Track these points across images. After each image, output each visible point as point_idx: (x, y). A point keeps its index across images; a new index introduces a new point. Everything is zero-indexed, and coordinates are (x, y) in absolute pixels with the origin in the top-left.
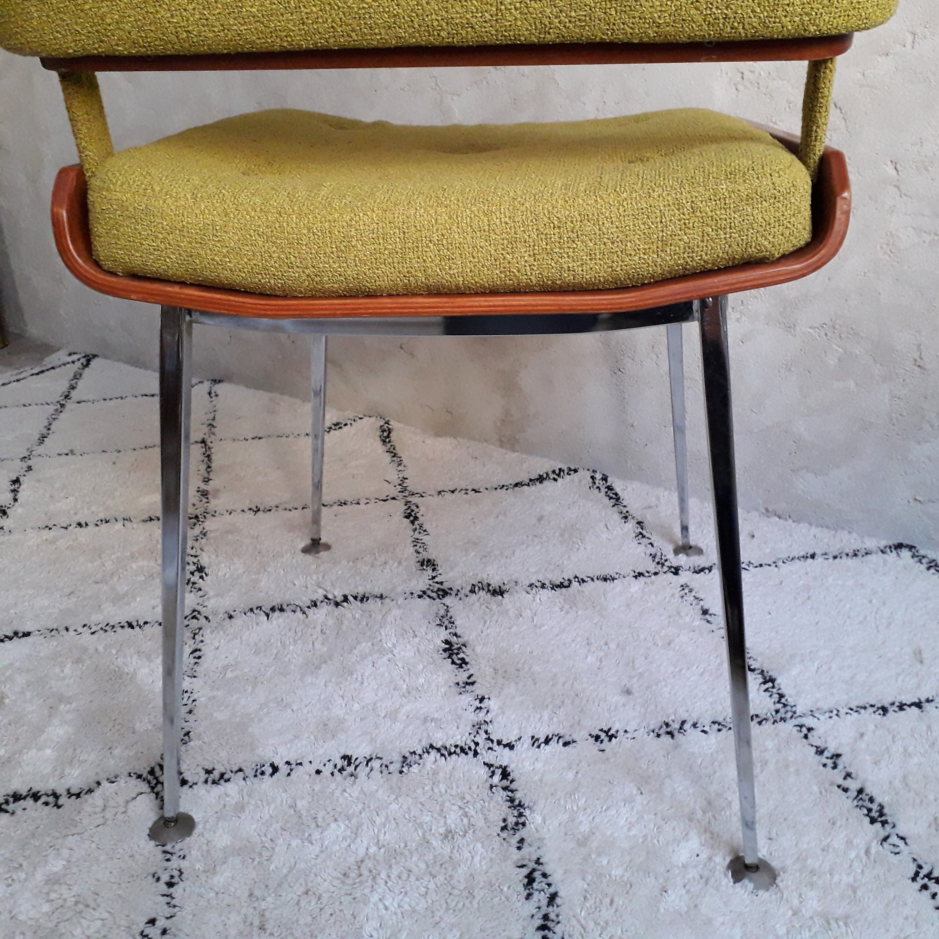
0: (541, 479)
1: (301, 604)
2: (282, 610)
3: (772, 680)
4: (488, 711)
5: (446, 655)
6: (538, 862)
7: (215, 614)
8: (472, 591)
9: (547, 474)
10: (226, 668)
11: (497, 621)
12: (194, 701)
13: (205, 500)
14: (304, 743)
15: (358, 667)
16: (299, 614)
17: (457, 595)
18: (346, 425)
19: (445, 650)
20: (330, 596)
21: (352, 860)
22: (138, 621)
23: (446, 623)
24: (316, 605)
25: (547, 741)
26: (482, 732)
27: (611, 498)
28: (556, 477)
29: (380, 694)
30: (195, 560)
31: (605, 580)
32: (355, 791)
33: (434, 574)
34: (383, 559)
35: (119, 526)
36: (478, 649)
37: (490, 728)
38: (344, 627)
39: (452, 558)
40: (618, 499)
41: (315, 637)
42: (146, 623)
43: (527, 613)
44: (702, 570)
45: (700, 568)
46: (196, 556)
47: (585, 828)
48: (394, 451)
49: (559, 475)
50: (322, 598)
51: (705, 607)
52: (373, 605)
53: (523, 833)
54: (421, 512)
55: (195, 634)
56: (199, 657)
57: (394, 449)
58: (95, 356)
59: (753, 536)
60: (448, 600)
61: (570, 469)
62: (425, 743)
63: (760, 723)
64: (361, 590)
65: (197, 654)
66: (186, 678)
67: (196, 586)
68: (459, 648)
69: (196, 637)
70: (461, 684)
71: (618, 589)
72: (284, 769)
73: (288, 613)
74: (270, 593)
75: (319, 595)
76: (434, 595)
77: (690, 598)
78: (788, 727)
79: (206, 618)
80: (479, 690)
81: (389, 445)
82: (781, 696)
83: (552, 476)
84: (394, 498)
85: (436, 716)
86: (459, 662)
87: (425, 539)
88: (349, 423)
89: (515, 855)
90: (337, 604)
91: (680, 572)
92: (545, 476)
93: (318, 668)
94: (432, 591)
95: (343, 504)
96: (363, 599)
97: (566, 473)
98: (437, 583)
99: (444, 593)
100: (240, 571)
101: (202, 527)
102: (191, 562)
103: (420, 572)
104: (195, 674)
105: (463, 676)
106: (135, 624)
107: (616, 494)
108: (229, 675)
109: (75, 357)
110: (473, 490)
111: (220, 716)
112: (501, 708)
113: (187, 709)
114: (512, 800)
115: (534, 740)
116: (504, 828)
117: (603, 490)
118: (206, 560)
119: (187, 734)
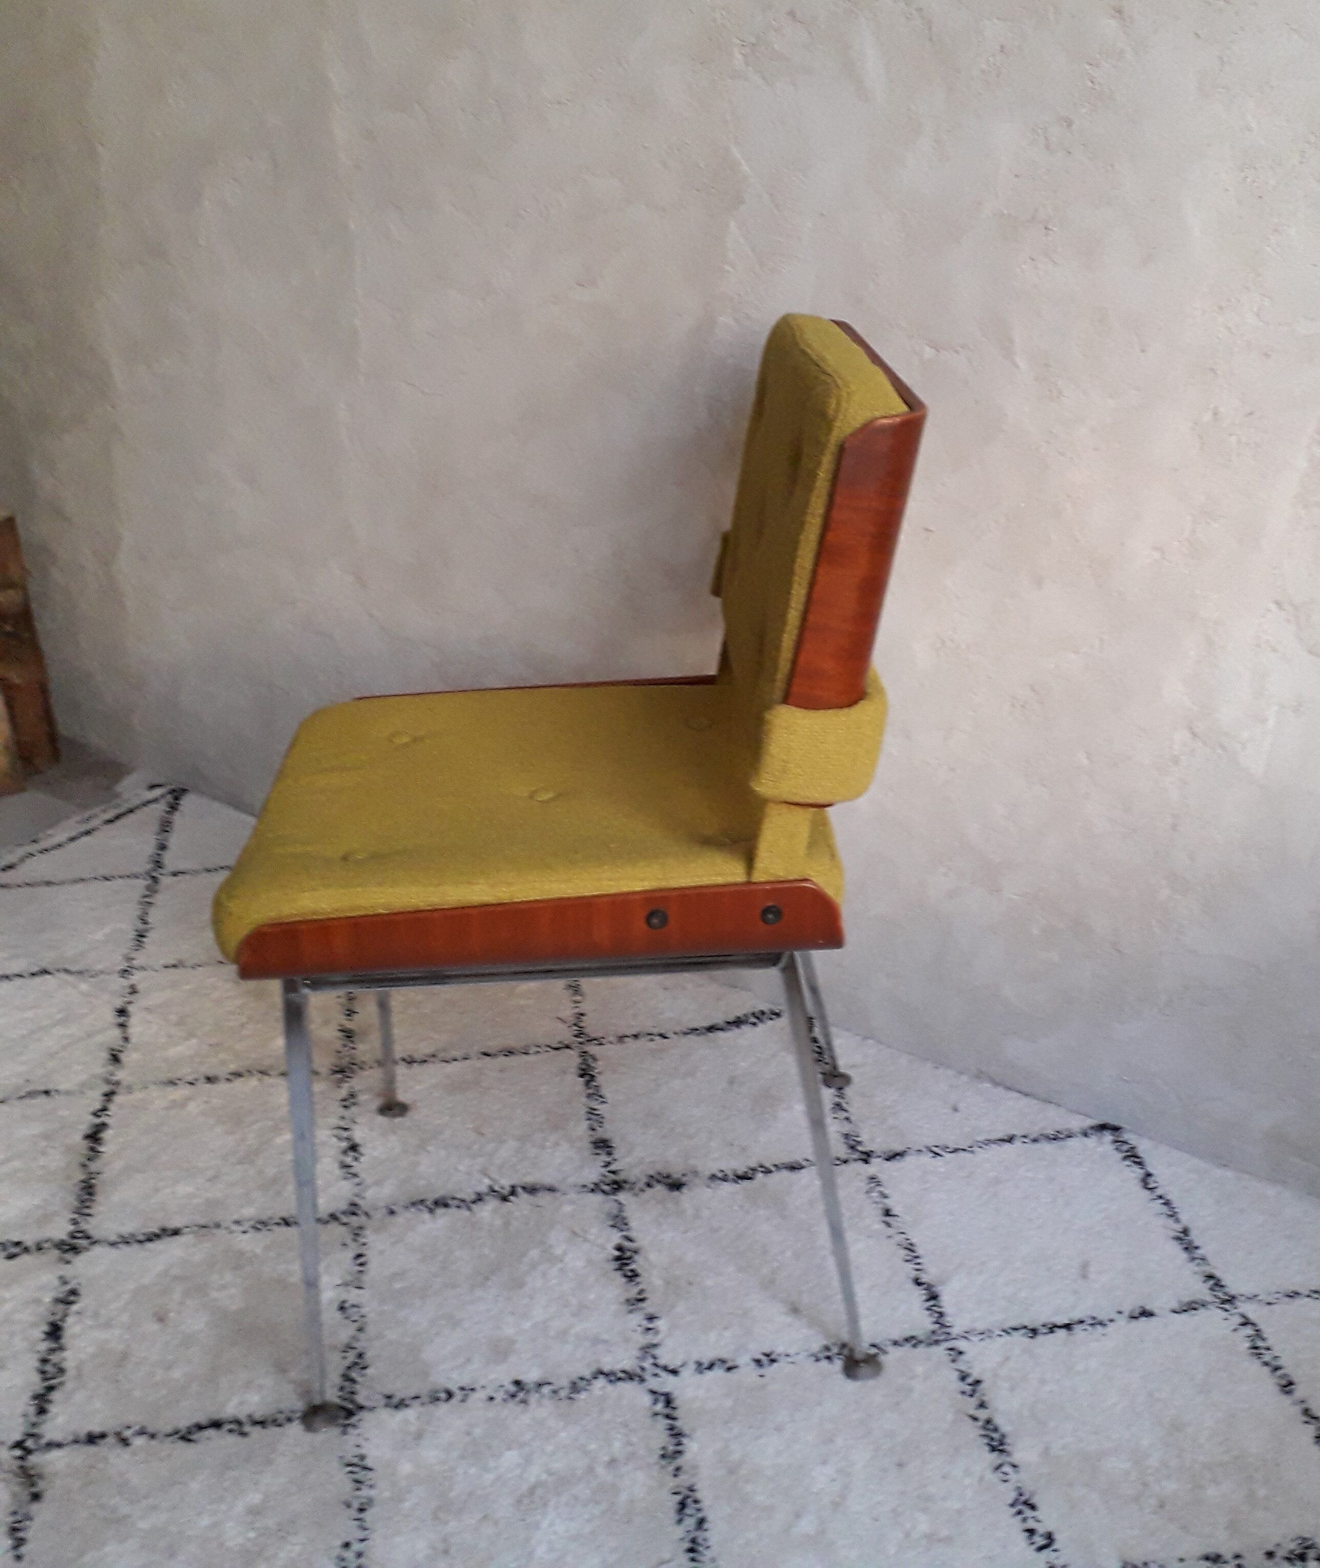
1: (466, 1198)
2: (445, 1205)
3: (936, 1297)
6: (691, 1489)
7: (375, 1209)
8: (649, 1185)
9: (746, 1018)
10: (393, 1277)
11: (672, 1224)
12: (363, 1317)
13: (350, 1045)
14: (476, 1365)
15: (528, 1279)
16: (464, 1210)
17: (631, 1189)
19: (618, 1259)
20: (496, 1188)
21: (525, 1487)
23: (620, 1224)
24: (481, 1199)
25: (711, 1367)
26: (649, 1356)
28: (755, 1021)
29: (551, 1311)
30: (347, 1135)
32: (526, 1419)
33: (608, 1159)
34: (553, 1139)
35: (254, 1081)
36: (652, 1256)
37: (657, 1352)
39: (629, 1138)
43: (706, 1213)
44: (893, 1156)
45: (892, 1154)
46: (347, 1130)
47: (736, 1457)
49: (758, 1019)
50: (487, 1191)
51: (888, 1206)
52: (544, 1198)
53: (680, 1461)
54: (597, 1068)
55: (356, 1235)
56: (363, 1264)
58: (183, 791)
59: (956, 1109)
60: (622, 1197)
61: (772, 1013)
62: (594, 1368)
64: (529, 1180)
65: (362, 1260)
66: (353, 1290)
67: (351, 1170)
68: (631, 1257)
69: (358, 1238)
72: (459, 1395)
73: (453, 1211)
74: (432, 1181)
75: (484, 1185)
77: (875, 1195)
78: (939, 1350)
79: (367, 1214)
80: (649, 1307)
82: (941, 1315)
84: (568, 1047)
86: (629, 1274)
87: (602, 1109)
89: (672, 1483)
90: (505, 1199)
91: (870, 1159)
92: (743, 1019)
93: (487, 1279)
94: (606, 1184)
95: (509, 1052)
96: (532, 1190)
99: (618, 1186)
101: (349, 1085)
102: (342, 1138)
103: (592, 1157)
104: (361, 1284)
105: (633, 1292)
106: (290, 1220)
108: (398, 1286)
109: (157, 792)
110: (660, 1035)
111: (391, 1335)
112: (669, 1330)
113: (357, 1326)
114: (672, 1428)
115: (699, 1364)
116: (663, 1456)
118: (358, 1134)
119: (360, 1356)
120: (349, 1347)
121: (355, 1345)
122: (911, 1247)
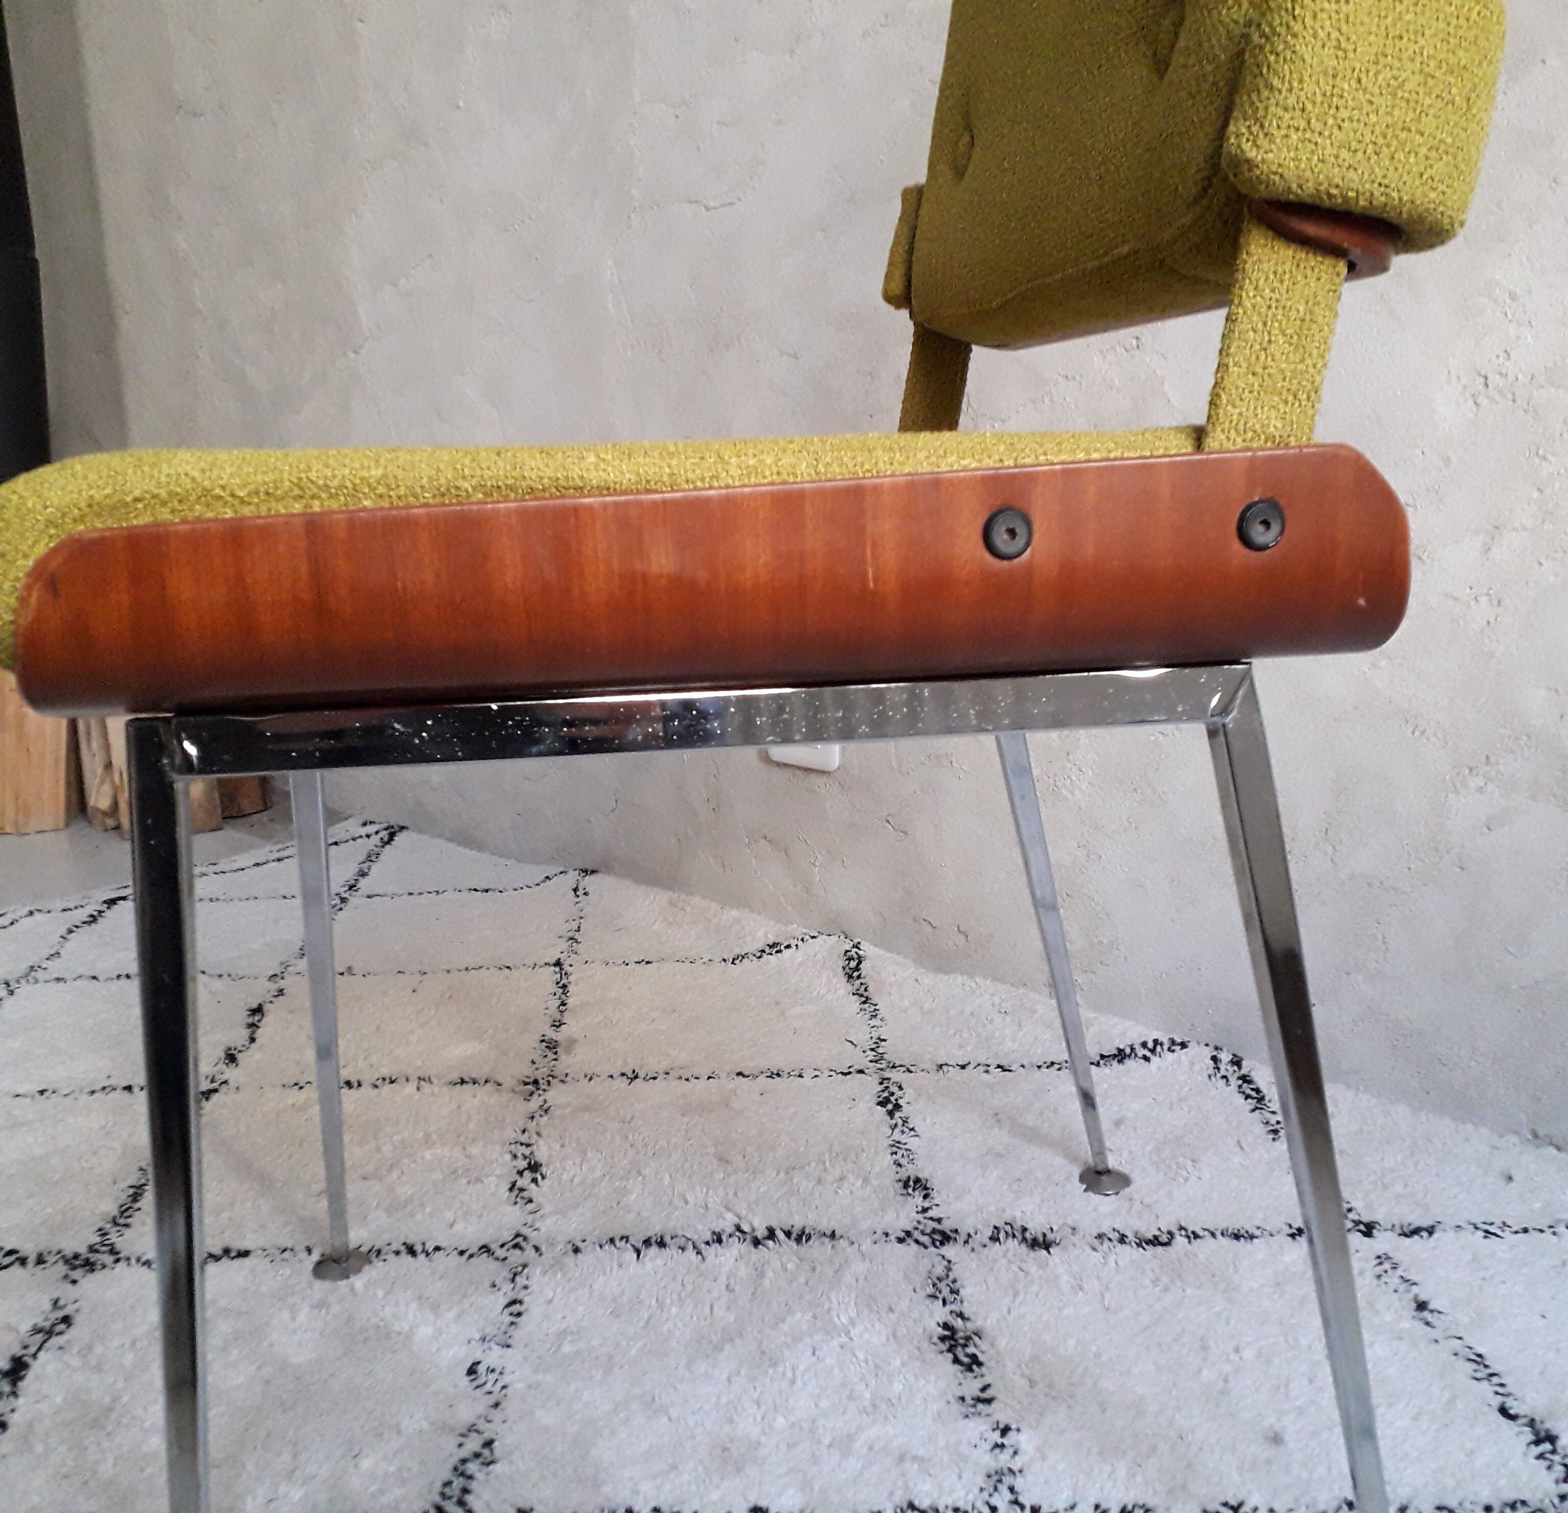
0: (1121, 1056)
1: (696, 1237)
2: (662, 1244)
4: (1015, 1453)
5: (944, 1347)
7: (552, 1243)
8: (994, 1239)
9: (1132, 1049)
10: (562, 1335)
11: (1037, 1295)
12: (504, 1387)
13: (551, 1056)
14: (686, 1477)
15: (787, 1354)
16: (691, 1254)
17: (966, 1242)
18: (788, 947)
19: (943, 1339)
20: (746, 1227)
22: (424, 1244)
23: (946, 1291)
24: (720, 1241)
26: (1004, 1489)
27: (1248, 1097)
28: (1148, 1054)
29: (824, 1403)
30: (527, 1152)
31: (1237, 1237)
33: (926, 1205)
34: (837, 1173)
35: (410, 1088)
36: (1002, 1343)
37: (1019, 1483)
38: (766, 1283)
39: (959, 1180)
40: (1261, 1100)
41: (715, 1294)
42: (437, 1249)
43: (1093, 1285)
44: (1416, 1231)
45: (1412, 1227)
46: (528, 1145)
48: (865, 994)
49: (1153, 1051)
50: (730, 1229)
51: (1423, 1297)
52: (818, 1249)
54: (906, 1098)
55: (515, 1275)
56: (519, 1314)
57: (866, 990)
58: (402, 828)
59: (1510, 1178)
60: (949, 1250)
61: (1173, 1042)
62: (900, 1499)
64: (797, 1222)
65: (516, 1308)
66: (495, 1347)
67: (525, 1194)
68: (968, 1338)
69: (518, 1278)
70: (969, 1401)
71: (1260, 1256)
73: (672, 1251)
74: (645, 1214)
75: (727, 1224)
76: (925, 1239)
77: (1393, 1280)
79: (537, 1249)
80: (1001, 1413)
81: (858, 982)
83: (1141, 1052)
84: (861, 1072)
85: (921, 1452)
86: (966, 1360)
87: (912, 1143)
88: (793, 943)
90: (756, 1242)
91: (1374, 1231)
92: (1128, 1051)
93: (718, 1348)
94: (923, 1233)
95: (775, 1074)
96: (802, 1237)
97: (1166, 1047)
98: (931, 1219)
99: (944, 1238)
100: (598, 1173)
101: (542, 1098)
102: (519, 1155)
103: (901, 1198)
104: (510, 1342)
105: (972, 1387)
106: (419, 1248)
107: (1258, 1091)
108: (567, 1348)
109: (371, 829)
110: (999, 1066)
111: (546, 1417)
112: (1039, 1449)
113: (492, 1400)
117: (1234, 1082)
118: (541, 1153)
119: (489, 1444)
120: (473, 1429)
121: (482, 1425)
122: (1479, 1359)
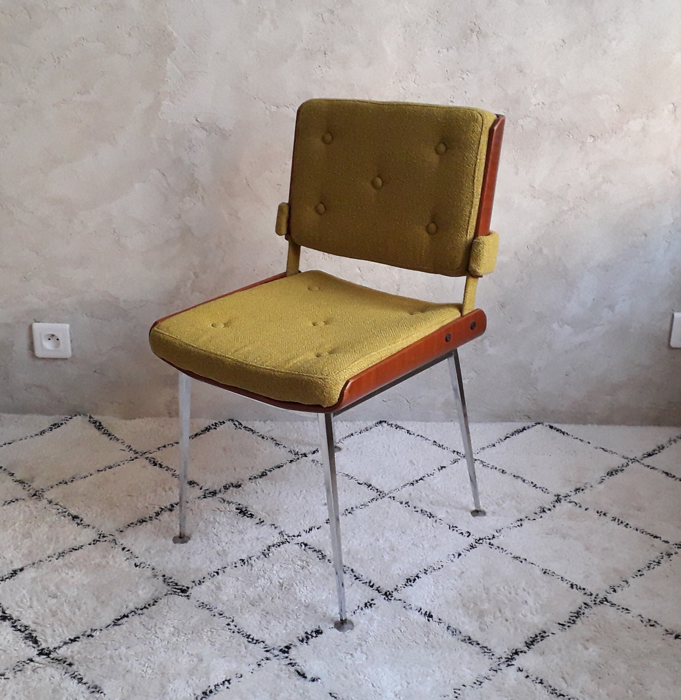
0: (208, 430)
3: (371, 485)
4: (280, 528)
5: (243, 515)
8: (227, 489)
9: (209, 427)
19: (241, 512)
25: (310, 530)
26: (284, 535)
27: (249, 431)
31: (279, 467)
33: (199, 487)
36: (253, 508)
37: (286, 533)
40: (252, 430)
44: (314, 452)
49: (216, 426)
53: (327, 558)
60: (219, 495)
61: (220, 422)
62: (266, 546)
63: (376, 500)
70: (259, 523)
71: (287, 470)
76: (210, 495)
78: (386, 499)
80: (268, 522)
82: (377, 490)
83: (212, 427)
85: (260, 536)
86: (250, 516)
91: (307, 455)
97: (219, 424)
98: (205, 490)
99: (214, 493)
105: (257, 520)
107: (250, 429)
114: (315, 551)
115: (306, 531)
117: (243, 429)
122: (347, 475)
